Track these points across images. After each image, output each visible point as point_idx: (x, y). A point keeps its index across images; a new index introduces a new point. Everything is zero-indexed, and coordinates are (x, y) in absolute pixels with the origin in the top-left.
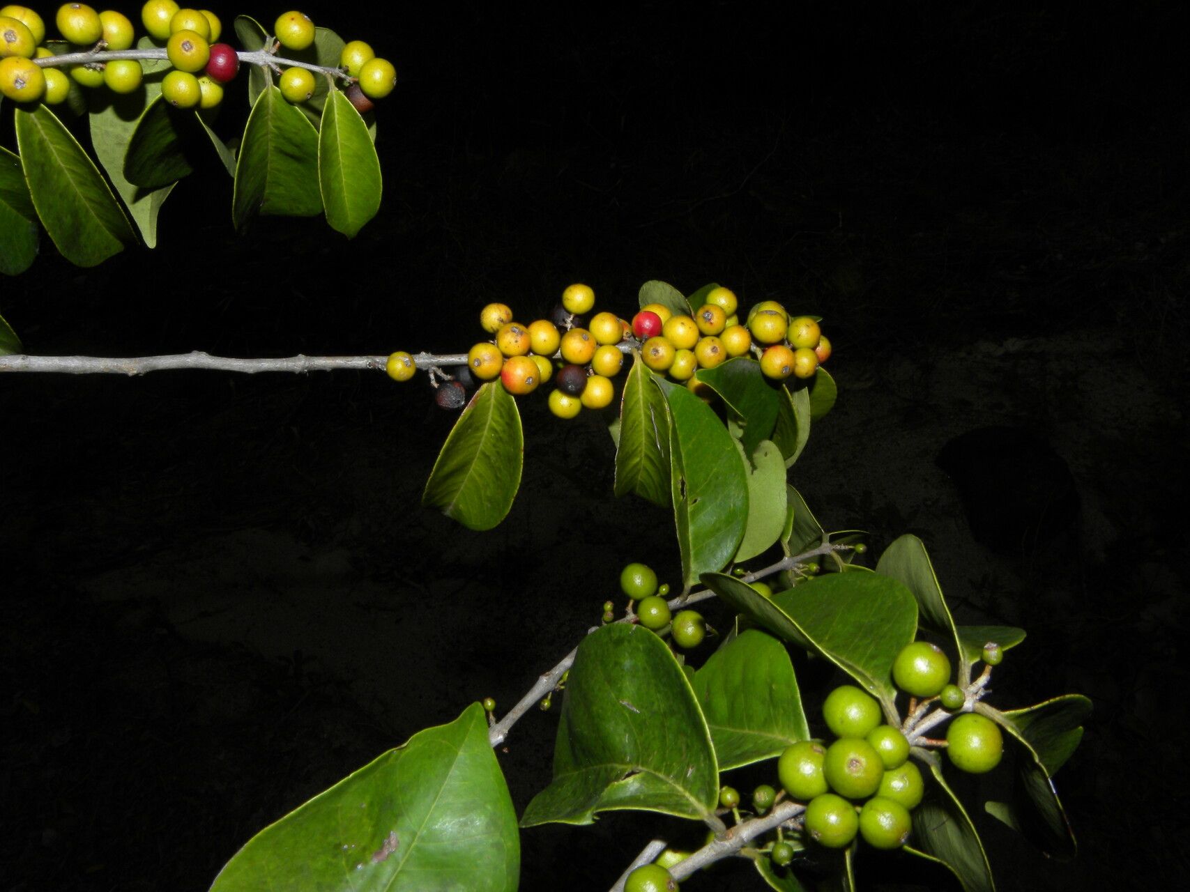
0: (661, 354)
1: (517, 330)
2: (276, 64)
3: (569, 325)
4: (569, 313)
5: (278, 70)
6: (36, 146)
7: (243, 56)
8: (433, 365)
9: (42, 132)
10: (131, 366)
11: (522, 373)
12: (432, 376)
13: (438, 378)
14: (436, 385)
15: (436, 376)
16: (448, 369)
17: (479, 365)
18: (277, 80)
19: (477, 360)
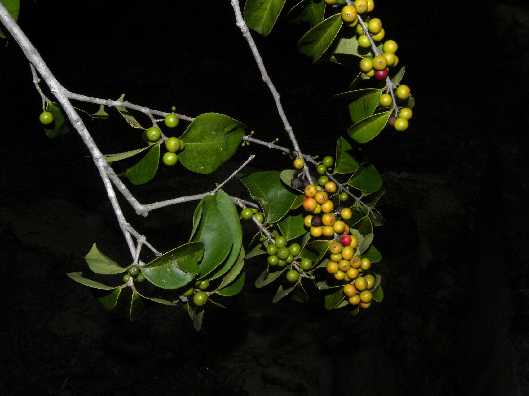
0: (334, 249)
1: (324, 198)
2: (390, 90)
3: (336, 214)
4: (340, 212)
5: (388, 92)
6: (329, 23)
7: (388, 79)
8: (305, 172)
9: (335, 23)
10: (265, 77)
11: (310, 204)
12: (301, 174)
13: (301, 176)
14: (299, 176)
15: (302, 174)
16: (306, 178)
17: (308, 190)
18: (384, 92)
19: (309, 189)
